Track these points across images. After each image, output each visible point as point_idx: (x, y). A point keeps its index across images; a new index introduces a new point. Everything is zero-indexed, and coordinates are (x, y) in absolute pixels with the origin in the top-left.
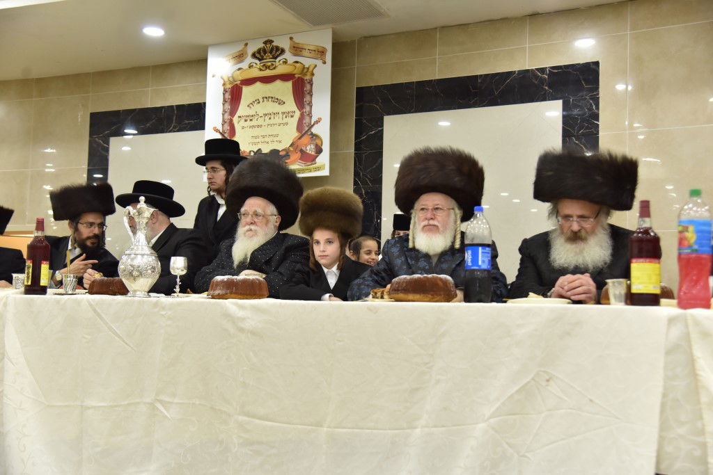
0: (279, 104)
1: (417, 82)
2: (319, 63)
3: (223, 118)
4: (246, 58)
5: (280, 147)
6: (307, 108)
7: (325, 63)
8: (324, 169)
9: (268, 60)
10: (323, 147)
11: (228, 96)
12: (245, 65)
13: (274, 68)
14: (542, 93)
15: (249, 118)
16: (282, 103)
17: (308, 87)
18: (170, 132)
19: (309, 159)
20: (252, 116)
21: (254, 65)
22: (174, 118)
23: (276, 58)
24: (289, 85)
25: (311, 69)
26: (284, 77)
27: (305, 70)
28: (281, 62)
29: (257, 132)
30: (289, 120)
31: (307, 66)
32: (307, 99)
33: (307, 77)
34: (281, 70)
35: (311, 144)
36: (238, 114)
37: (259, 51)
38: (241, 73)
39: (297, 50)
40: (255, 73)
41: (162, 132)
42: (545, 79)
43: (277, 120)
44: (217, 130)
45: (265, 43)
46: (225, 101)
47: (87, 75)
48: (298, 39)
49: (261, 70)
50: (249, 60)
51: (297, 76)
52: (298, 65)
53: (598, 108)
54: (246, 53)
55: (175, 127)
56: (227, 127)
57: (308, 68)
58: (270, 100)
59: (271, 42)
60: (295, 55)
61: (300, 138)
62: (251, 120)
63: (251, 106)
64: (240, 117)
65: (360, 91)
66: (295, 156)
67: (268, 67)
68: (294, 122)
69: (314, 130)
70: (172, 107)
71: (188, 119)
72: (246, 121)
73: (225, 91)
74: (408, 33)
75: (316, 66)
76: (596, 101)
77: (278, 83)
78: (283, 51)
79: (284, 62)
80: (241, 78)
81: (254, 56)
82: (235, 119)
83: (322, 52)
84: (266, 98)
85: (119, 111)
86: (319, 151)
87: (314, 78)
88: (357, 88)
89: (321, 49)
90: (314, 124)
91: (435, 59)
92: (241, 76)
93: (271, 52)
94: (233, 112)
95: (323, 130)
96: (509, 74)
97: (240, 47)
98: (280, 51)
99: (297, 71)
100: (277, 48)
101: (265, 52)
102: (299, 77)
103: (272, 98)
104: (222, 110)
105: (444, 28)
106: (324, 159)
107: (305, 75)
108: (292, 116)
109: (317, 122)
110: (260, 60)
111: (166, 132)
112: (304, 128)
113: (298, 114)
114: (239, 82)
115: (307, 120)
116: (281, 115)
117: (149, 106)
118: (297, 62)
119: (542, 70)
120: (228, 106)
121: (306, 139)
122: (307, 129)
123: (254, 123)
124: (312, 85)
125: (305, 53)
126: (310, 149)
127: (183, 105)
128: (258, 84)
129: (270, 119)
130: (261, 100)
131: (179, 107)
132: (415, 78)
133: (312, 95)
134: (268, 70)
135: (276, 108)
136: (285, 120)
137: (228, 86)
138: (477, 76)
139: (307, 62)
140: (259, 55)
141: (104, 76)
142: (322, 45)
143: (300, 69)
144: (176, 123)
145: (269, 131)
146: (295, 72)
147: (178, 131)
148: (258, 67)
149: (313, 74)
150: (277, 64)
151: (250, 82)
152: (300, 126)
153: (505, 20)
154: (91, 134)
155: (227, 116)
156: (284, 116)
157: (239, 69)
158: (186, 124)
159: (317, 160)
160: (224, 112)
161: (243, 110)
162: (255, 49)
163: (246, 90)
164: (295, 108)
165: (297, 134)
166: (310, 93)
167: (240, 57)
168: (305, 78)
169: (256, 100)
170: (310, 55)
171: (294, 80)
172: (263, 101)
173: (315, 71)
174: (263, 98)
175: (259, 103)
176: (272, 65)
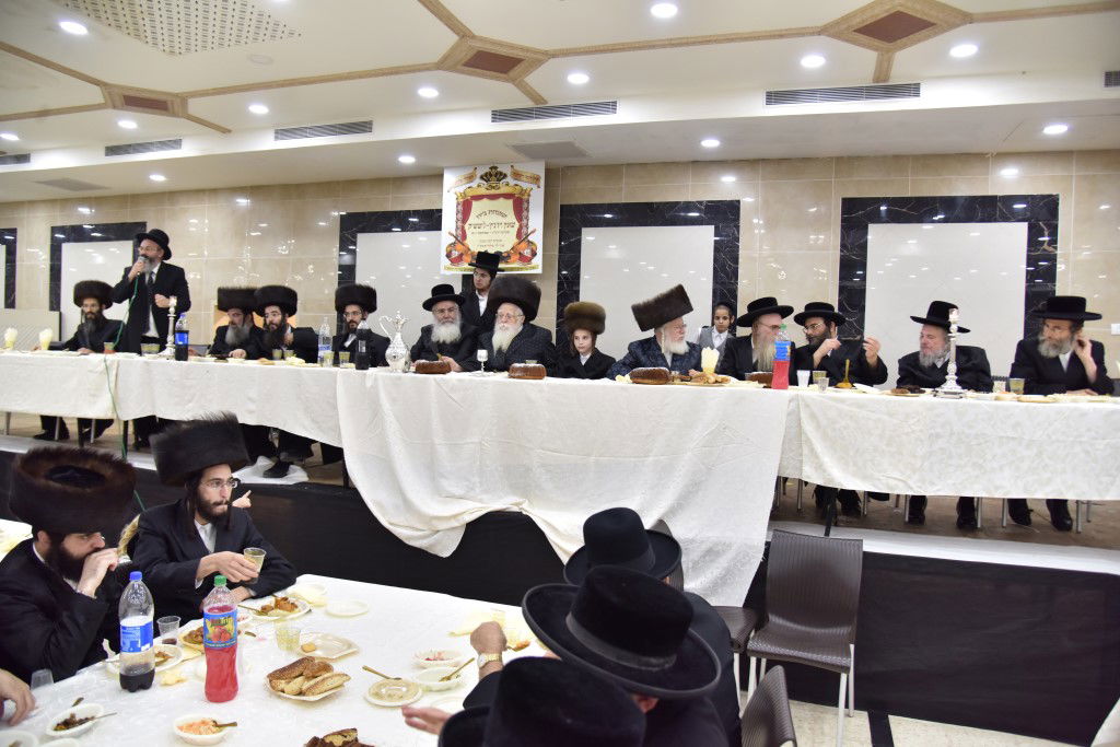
0: (502, 216)
1: (608, 204)
2: (534, 187)
3: (457, 225)
4: (475, 179)
5: (503, 250)
6: (525, 221)
7: (539, 187)
8: (538, 268)
9: (493, 182)
10: (537, 251)
11: (460, 208)
12: (474, 185)
13: (498, 189)
14: (700, 219)
15: (478, 226)
16: (504, 216)
17: (525, 205)
18: (408, 230)
19: (525, 260)
20: (480, 224)
21: (482, 185)
23: (499, 181)
24: (510, 202)
25: (528, 191)
26: (507, 196)
27: (523, 192)
28: (504, 184)
29: (484, 237)
30: (510, 229)
31: (524, 189)
32: (525, 213)
33: (526, 197)
34: (504, 190)
35: (527, 248)
36: (469, 222)
37: (486, 175)
38: (471, 191)
39: (517, 175)
40: (483, 191)
42: (702, 209)
43: (501, 228)
44: (451, 234)
45: (491, 168)
46: (458, 212)
47: (338, 183)
48: (518, 167)
49: (487, 189)
50: (478, 181)
51: (516, 196)
52: (517, 187)
53: (738, 232)
54: (476, 175)
55: (411, 227)
56: (460, 232)
57: (526, 191)
58: (495, 213)
59: (496, 168)
60: (515, 179)
61: (519, 244)
62: (479, 228)
63: (479, 216)
64: (470, 225)
65: (562, 207)
66: (515, 257)
67: (494, 188)
68: (514, 231)
69: (530, 238)
70: (409, 211)
72: (475, 228)
73: (458, 204)
75: (532, 189)
76: (738, 227)
77: (501, 200)
78: (505, 176)
79: (506, 184)
80: (471, 195)
81: (482, 178)
82: (466, 227)
83: (537, 179)
84: (492, 211)
85: (364, 213)
86: (534, 254)
87: (531, 199)
88: (562, 206)
89: (536, 177)
90: (530, 234)
91: (622, 187)
92: (471, 193)
93: (496, 176)
94: (464, 220)
95: (537, 238)
96: (677, 203)
97: (471, 170)
98: (501, 176)
99: (516, 191)
100: (501, 173)
101: (491, 175)
102: (518, 197)
103: (496, 211)
104: (455, 218)
105: (629, 165)
106: (538, 261)
107: (523, 195)
108: (512, 227)
109: (533, 232)
110: (486, 181)
112: (522, 236)
113: (517, 225)
114: (469, 198)
115: (524, 230)
116: (503, 225)
117: (390, 209)
118: (517, 185)
119: (701, 203)
120: (460, 216)
121: (523, 245)
122: (524, 237)
123: (481, 230)
124: (528, 204)
125: (523, 178)
126: (527, 253)
127: (418, 211)
128: (485, 201)
129: (495, 227)
130: (487, 213)
131: (414, 211)
133: (528, 212)
134: (493, 190)
135: (500, 219)
136: (507, 229)
137: (461, 200)
139: (525, 186)
140: (486, 177)
141: (352, 185)
142: (537, 173)
143: (519, 191)
144: (412, 224)
145: (494, 237)
147: (414, 230)
148: (485, 186)
149: (529, 195)
150: (501, 185)
151: (479, 198)
152: (519, 234)
154: (341, 231)
155: (460, 224)
156: (506, 226)
157: (470, 188)
158: (421, 225)
159: (533, 261)
160: (457, 220)
161: (472, 219)
162: (483, 173)
163: (475, 204)
164: (515, 220)
165: (516, 241)
166: (527, 210)
167: (470, 178)
168: (523, 198)
169: (483, 213)
170: (527, 180)
171: (514, 199)
172: (489, 214)
173: (531, 193)
174: (489, 211)
175: (486, 215)
176: (497, 186)
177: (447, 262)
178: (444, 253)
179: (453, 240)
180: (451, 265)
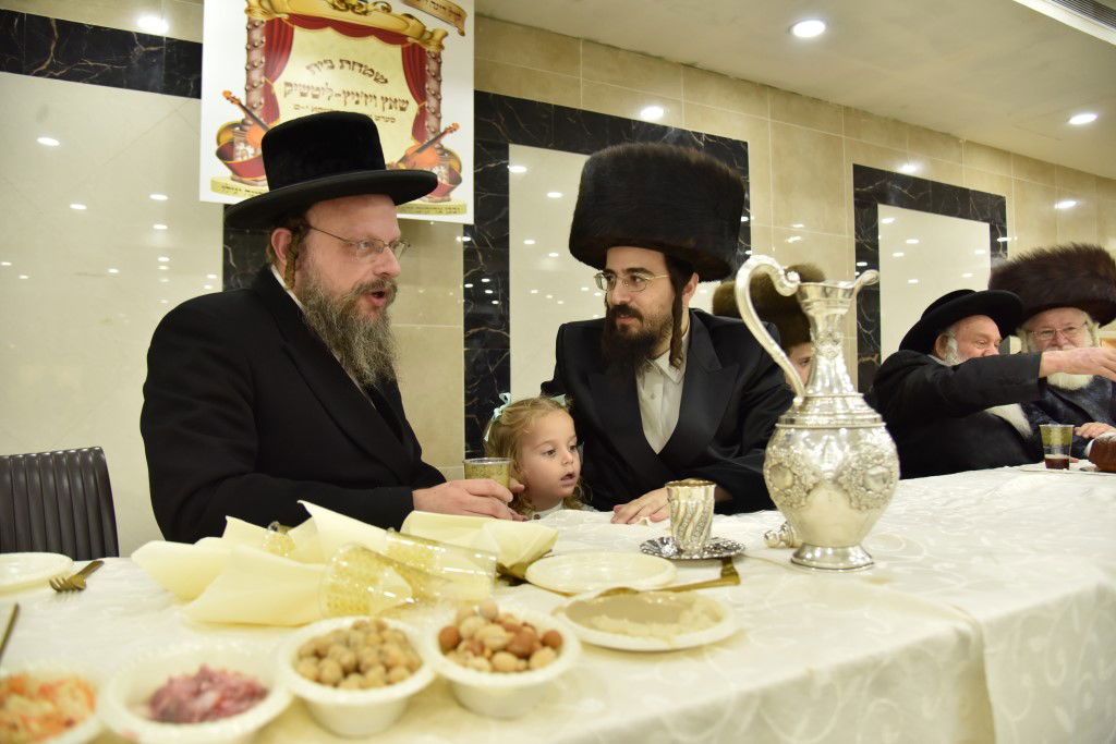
0: (376, 79)
1: (555, 105)
2: (452, 31)
3: (248, 79)
6: (431, 103)
7: (463, 34)
8: (465, 212)
10: (462, 175)
11: (258, 35)
13: (365, 13)
15: (310, 91)
16: (382, 79)
17: (432, 66)
18: (38, 74)
20: (318, 89)
22: (53, 47)
24: (396, 52)
25: (437, 36)
26: (386, 36)
27: (424, 34)
28: (379, 6)
30: (395, 113)
31: (429, 29)
32: (431, 85)
33: (432, 49)
34: (378, 19)
35: (439, 165)
36: (284, 77)
41: (16, 69)
43: (373, 108)
44: (233, 100)
46: (251, 46)
49: (334, 7)
51: (410, 40)
52: (412, 22)
55: (53, 68)
56: (257, 98)
57: (432, 34)
58: (357, 68)
60: (407, 3)
61: (419, 151)
62: (315, 96)
63: (315, 69)
64: (287, 84)
67: (349, 7)
68: (405, 120)
69: (446, 142)
70: (46, 20)
71: (93, 60)
72: (303, 95)
74: (542, 30)
75: (446, 35)
77: (372, 42)
79: (384, 8)
80: (290, 11)
82: (278, 87)
83: (457, 16)
84: (349, 62)
86: (456, 180)
87: (443, 54)
89: (455, 9)
90: (445, 133)
91: (579, 81)
92: (288, 7)
94: (271, 71)
95: (461, 145)
99: (411, 31)
102: (414, 45)
103: (361, 66)
104: (245, 62)
105: (588, 41)
106: (464, 196)
107: (427, 42)
108: (402, 109)
109: (451, 130)
112: (425, 133)
113: (413, 108)
114: (285, 17)
115: (431, 122)
116: (380, 102)
118: (410, 16)
119: (699, 135)
120: (258, 56)
121: (430, 155)
122: (432, 137)
124: (439, 64)
125: (426, 6)
128: (329, 32)
129: (357, 102)
130: (337, 64)
131: (64, 25)
132: (553, 99)
133: (440, 82)
134: (350, 12)
135: (370, 86)
137: (259, 17)
139: (432, 24)
142: (457, 4)
143: (418, 30)
144: (56, 57)
146: (407, 32)
149: (441, 47)
150: (370, 6)
151: (312, 22)
152: (418, 130)
153: (659, 58)
155: (257, 76)
156: (387, 105)
158: (89, 67)
159: (453, 194)
160: (250, 67)
163: (300, 34)
164: (406, 94)
165: (411, 143)
166: (437, 76)
168: (427, 49)
169: (325, 61)
170: (435, 12)
171: (405, 46)
172: (342, 67)
173: (444, 42)
174: (341, 61)
175: (333, 67)
176: (361, 6)
177: (222, 172)
178: (209, 147)
179: (239, 116)
180: (233, 179)
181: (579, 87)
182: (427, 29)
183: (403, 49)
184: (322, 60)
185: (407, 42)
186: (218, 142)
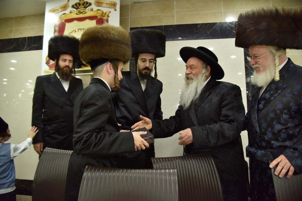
1: (164, 26)
2: (112, 10)
4: (68, 8)
7: (116, 10)
9: (81, 9)
12: (67, 12)
13: (85, 13)
14: (232, 34)
18: (24, 51)
21: (73, 12)
22: (26, 43)
23: (86, 8)
24: (94, 22)
25: (107, 14)
26: (91, 18)
27: (103, 14)
28: (89, 10)
31: (105, 12)
33: (105, 18)
34: (89, 14)
37: (76, 4)
38: (65, 16)
39: (99, 4)
40: (74, 16)
41: (19, 50)
42: (233, 27)
46: (55, 31)
49: (77, 14)
50: (70, 9)
51: (99, 17)
52: (99, 11)
54: (69, 5)
55: (26, 48)
57: (106, 13)
60: (98, 6)
63: (71, 34)
67: (81, 13)
70: (25, 38)
71: (34, 44)
73: (55, 26)
75: (110, 12)
78: (90, 4)
79: (91, 10)
80: (65, 19)
81: (73, 7)
83: (114, 5)
84: (80, 29)
87: (109, 19)
88: (130, 28)
89: (113, 3)
91: (174, 15)
93: (83, 4)
96: (214, 24)
97: (65, 2)
98: (87, 5)
99: (99, 15)
100: (87, 3)
101: (80, 5)
102: (100, 18)
103: (84, 29)
107: (104, 16)
110: (76, 9)
111: (22, 51)
114: (63, 21)
117: (12, 37)
118: (99, 10)
119: (232, 23)
125: (104, 5)
127: (31, 37)
128: (75, 22)
130: (77, 30)
131: (28, 38)
132: (163, 24)
134: (81, 14)
137: (57, 23)
138: (197, 24)
139: (105, 10)
140: (76, 6)
142: (113, 1)
143: (101, 13)
144: (27, 46)
147: (28, 50)
148: (75, 12)
149: (108, 16)
150: (87, 11)
151: (70, 20)
157: (64, 14)
158: (33, 47)
162: (74, 3)
163: (68, 25)
167: (65, 7)
168: (104, 19)
169: (74, 31)
170: (107, 6)
171: (97, 19)
172: (78, 31)
173: (110, 15)
174: (78, 29)
175: (76, 32)
176: (84, 11)
177: (47, 68)
180: (49, 69)
181: (174, 17)
182: (104, 12)
183: (96, 21)
184: (73, 31)
185: (97, 18)
186: (46, 60)
